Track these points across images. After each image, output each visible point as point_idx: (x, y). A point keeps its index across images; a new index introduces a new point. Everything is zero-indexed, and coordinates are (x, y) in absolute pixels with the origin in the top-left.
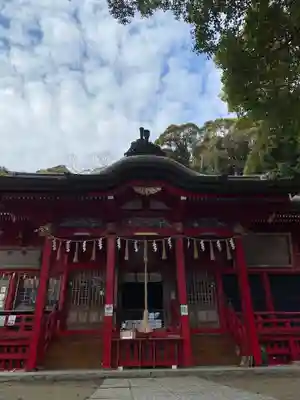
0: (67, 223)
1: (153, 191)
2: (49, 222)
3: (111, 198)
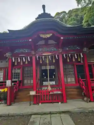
0: (16, 51)
1: (48, 36)
2: (9, 51)
3: (30, 40)
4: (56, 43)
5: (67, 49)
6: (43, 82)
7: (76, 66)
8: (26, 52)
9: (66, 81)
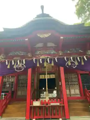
1: (47, 35)
3: (27, 40)
4: (56, 46)
5: (69, 52)
6: (41, 94)
7: (81, 74)
8: (22, 54)
9: (69, 93)
